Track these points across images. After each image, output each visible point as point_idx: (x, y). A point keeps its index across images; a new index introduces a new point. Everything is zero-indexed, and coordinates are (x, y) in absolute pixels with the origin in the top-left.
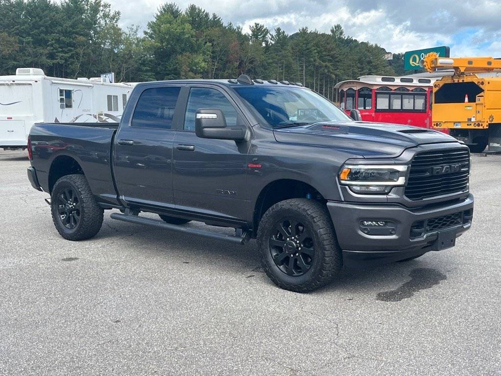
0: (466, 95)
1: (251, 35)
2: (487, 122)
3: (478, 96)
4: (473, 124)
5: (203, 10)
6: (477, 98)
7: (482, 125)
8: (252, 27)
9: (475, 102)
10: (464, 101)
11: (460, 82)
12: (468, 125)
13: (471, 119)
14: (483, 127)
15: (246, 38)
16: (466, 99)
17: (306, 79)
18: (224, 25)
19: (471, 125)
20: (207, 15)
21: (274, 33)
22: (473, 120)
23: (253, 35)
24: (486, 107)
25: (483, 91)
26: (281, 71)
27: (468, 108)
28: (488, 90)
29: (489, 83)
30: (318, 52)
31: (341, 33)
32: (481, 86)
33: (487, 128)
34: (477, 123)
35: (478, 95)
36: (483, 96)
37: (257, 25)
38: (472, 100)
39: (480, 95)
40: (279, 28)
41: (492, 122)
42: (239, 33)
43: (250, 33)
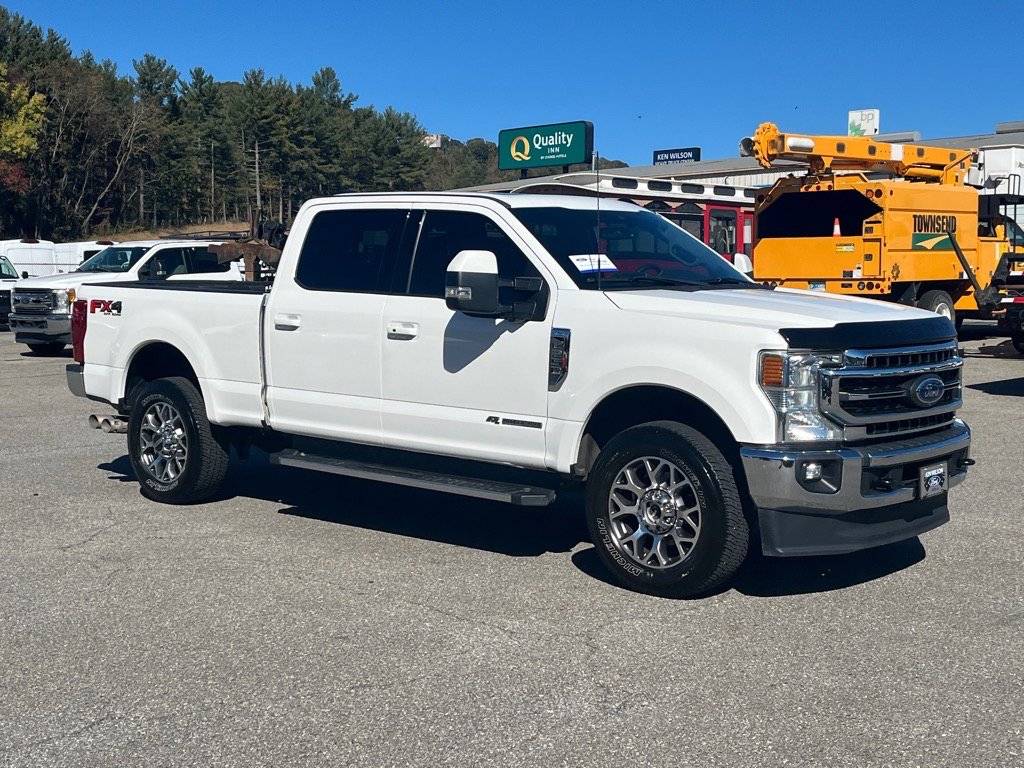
0: (837, 220)
1: (136, 81)
2: (889, 279)
3: (867, 223)
4: (855, 283)
5: (26, 22)
6: (865, 226)
7: (878, 286)
8: (138, 62)
9: (861, 234)
10: (830, 233)
11: (821, 189)
12: (843, 286)
13: (852, 272)
14: (882, 290)
15: (126, 88)
16: (837, 229)
17: (262, 183)
18: (73, 56)
19: (851, 285)
20: (37, 34)
21: (189, 80)
22: (857, 274)
23: (143, 81)
24: (888, 247)
25: (879, 210)
26: (208, 163)
27: (844, 248)
28: (891, 210)
29: (891, 193)
30: (287, 126)
31: (336, 88)
32: (875, 200)
33: (889, 292)
34: (866, 282)
35: (868, 220)
36: (880, 222)
37: (149, 59)
38: (852, 229)
39: (872, 219)
40: (200, 69)
41: (897, 280)
42: (110, 78)
43: (136, 76)
